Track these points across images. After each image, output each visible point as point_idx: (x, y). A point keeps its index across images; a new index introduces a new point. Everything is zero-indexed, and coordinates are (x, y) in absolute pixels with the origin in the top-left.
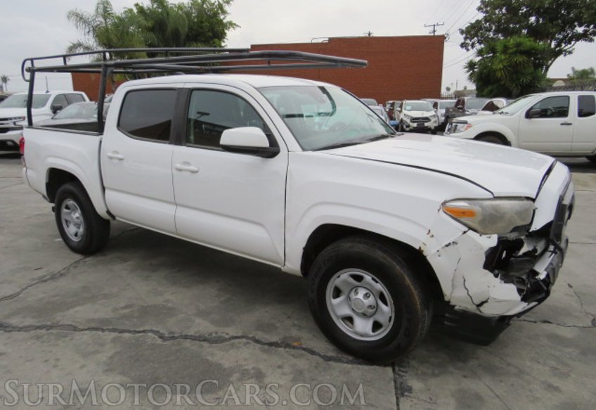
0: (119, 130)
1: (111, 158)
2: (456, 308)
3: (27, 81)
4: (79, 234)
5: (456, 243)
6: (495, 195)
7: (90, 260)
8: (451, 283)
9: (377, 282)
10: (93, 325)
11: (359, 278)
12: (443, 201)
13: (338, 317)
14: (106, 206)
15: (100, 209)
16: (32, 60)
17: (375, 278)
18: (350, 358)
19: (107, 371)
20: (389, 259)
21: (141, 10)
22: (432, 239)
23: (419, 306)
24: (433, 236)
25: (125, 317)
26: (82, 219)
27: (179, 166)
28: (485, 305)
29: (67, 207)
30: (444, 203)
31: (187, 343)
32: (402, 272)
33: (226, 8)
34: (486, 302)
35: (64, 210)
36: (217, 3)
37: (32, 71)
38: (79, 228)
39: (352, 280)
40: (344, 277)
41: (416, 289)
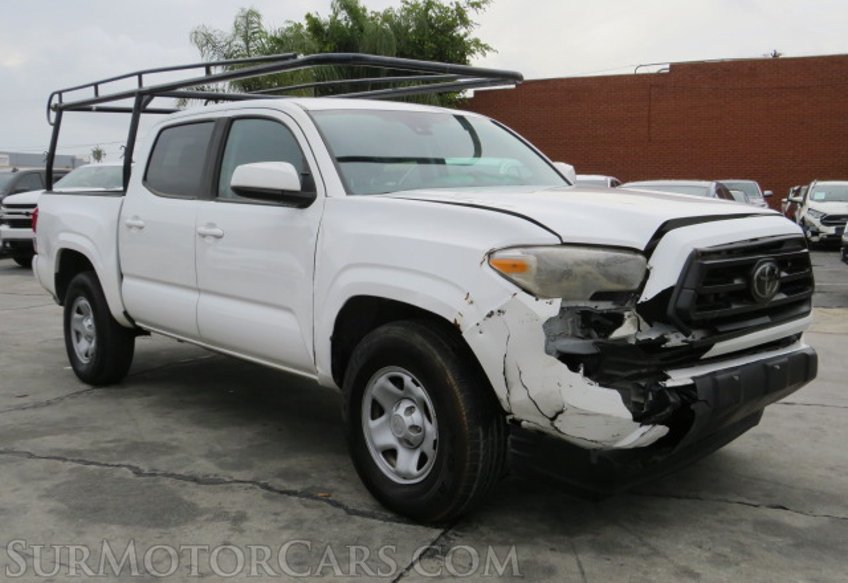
0: (144, 184)
1: (130, 227)
2: (524, 423)
3: (51, 124)
4: (90, 354)
5: (503, 312)
6: (564, 241)
7: (98, 391)
8: (502, 377)
9: (418, 385)
10: (54, 454)
11: (398, 382)
12: (488, 250)
13: (377, 449)
14: (123, 304)
15: (116, 310)
16: (60, 93)
17: (417, 380)
18: (390, 515)
19: (43, 496)
20: (429, 346)
21: (315, 26)
22: (471, 306)
23: (465, 418)
24: (472, 302)
25: (105, 451)
26: (93, 326)
27: (202, 230)
28: (560, 417)
29: (79, 311)
30: (490, 254)
31: (167, 482)
32: (444, 364)
33: (471, 14)
34: (561, 412)
35: (76, 316)
36: (453, 7)
37: (60, 110)
38: (90, 342)
39: (391, 386)
40: (381, 382)
41: (461, 391)
